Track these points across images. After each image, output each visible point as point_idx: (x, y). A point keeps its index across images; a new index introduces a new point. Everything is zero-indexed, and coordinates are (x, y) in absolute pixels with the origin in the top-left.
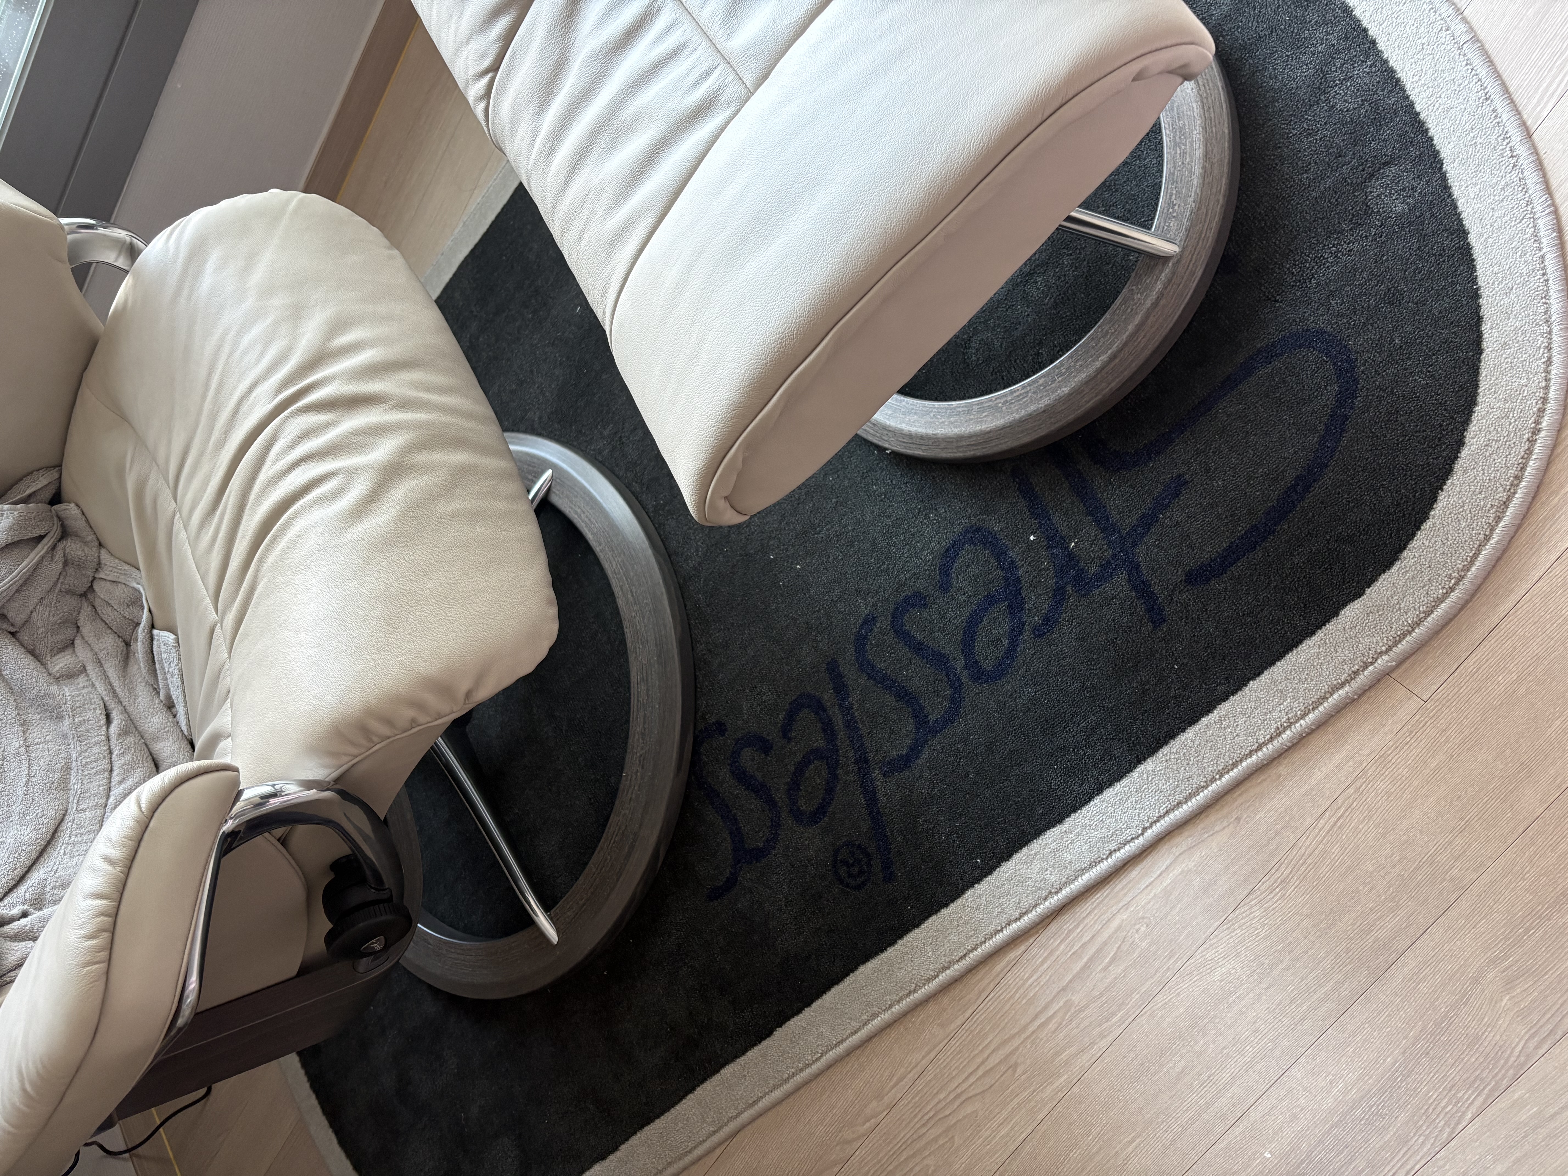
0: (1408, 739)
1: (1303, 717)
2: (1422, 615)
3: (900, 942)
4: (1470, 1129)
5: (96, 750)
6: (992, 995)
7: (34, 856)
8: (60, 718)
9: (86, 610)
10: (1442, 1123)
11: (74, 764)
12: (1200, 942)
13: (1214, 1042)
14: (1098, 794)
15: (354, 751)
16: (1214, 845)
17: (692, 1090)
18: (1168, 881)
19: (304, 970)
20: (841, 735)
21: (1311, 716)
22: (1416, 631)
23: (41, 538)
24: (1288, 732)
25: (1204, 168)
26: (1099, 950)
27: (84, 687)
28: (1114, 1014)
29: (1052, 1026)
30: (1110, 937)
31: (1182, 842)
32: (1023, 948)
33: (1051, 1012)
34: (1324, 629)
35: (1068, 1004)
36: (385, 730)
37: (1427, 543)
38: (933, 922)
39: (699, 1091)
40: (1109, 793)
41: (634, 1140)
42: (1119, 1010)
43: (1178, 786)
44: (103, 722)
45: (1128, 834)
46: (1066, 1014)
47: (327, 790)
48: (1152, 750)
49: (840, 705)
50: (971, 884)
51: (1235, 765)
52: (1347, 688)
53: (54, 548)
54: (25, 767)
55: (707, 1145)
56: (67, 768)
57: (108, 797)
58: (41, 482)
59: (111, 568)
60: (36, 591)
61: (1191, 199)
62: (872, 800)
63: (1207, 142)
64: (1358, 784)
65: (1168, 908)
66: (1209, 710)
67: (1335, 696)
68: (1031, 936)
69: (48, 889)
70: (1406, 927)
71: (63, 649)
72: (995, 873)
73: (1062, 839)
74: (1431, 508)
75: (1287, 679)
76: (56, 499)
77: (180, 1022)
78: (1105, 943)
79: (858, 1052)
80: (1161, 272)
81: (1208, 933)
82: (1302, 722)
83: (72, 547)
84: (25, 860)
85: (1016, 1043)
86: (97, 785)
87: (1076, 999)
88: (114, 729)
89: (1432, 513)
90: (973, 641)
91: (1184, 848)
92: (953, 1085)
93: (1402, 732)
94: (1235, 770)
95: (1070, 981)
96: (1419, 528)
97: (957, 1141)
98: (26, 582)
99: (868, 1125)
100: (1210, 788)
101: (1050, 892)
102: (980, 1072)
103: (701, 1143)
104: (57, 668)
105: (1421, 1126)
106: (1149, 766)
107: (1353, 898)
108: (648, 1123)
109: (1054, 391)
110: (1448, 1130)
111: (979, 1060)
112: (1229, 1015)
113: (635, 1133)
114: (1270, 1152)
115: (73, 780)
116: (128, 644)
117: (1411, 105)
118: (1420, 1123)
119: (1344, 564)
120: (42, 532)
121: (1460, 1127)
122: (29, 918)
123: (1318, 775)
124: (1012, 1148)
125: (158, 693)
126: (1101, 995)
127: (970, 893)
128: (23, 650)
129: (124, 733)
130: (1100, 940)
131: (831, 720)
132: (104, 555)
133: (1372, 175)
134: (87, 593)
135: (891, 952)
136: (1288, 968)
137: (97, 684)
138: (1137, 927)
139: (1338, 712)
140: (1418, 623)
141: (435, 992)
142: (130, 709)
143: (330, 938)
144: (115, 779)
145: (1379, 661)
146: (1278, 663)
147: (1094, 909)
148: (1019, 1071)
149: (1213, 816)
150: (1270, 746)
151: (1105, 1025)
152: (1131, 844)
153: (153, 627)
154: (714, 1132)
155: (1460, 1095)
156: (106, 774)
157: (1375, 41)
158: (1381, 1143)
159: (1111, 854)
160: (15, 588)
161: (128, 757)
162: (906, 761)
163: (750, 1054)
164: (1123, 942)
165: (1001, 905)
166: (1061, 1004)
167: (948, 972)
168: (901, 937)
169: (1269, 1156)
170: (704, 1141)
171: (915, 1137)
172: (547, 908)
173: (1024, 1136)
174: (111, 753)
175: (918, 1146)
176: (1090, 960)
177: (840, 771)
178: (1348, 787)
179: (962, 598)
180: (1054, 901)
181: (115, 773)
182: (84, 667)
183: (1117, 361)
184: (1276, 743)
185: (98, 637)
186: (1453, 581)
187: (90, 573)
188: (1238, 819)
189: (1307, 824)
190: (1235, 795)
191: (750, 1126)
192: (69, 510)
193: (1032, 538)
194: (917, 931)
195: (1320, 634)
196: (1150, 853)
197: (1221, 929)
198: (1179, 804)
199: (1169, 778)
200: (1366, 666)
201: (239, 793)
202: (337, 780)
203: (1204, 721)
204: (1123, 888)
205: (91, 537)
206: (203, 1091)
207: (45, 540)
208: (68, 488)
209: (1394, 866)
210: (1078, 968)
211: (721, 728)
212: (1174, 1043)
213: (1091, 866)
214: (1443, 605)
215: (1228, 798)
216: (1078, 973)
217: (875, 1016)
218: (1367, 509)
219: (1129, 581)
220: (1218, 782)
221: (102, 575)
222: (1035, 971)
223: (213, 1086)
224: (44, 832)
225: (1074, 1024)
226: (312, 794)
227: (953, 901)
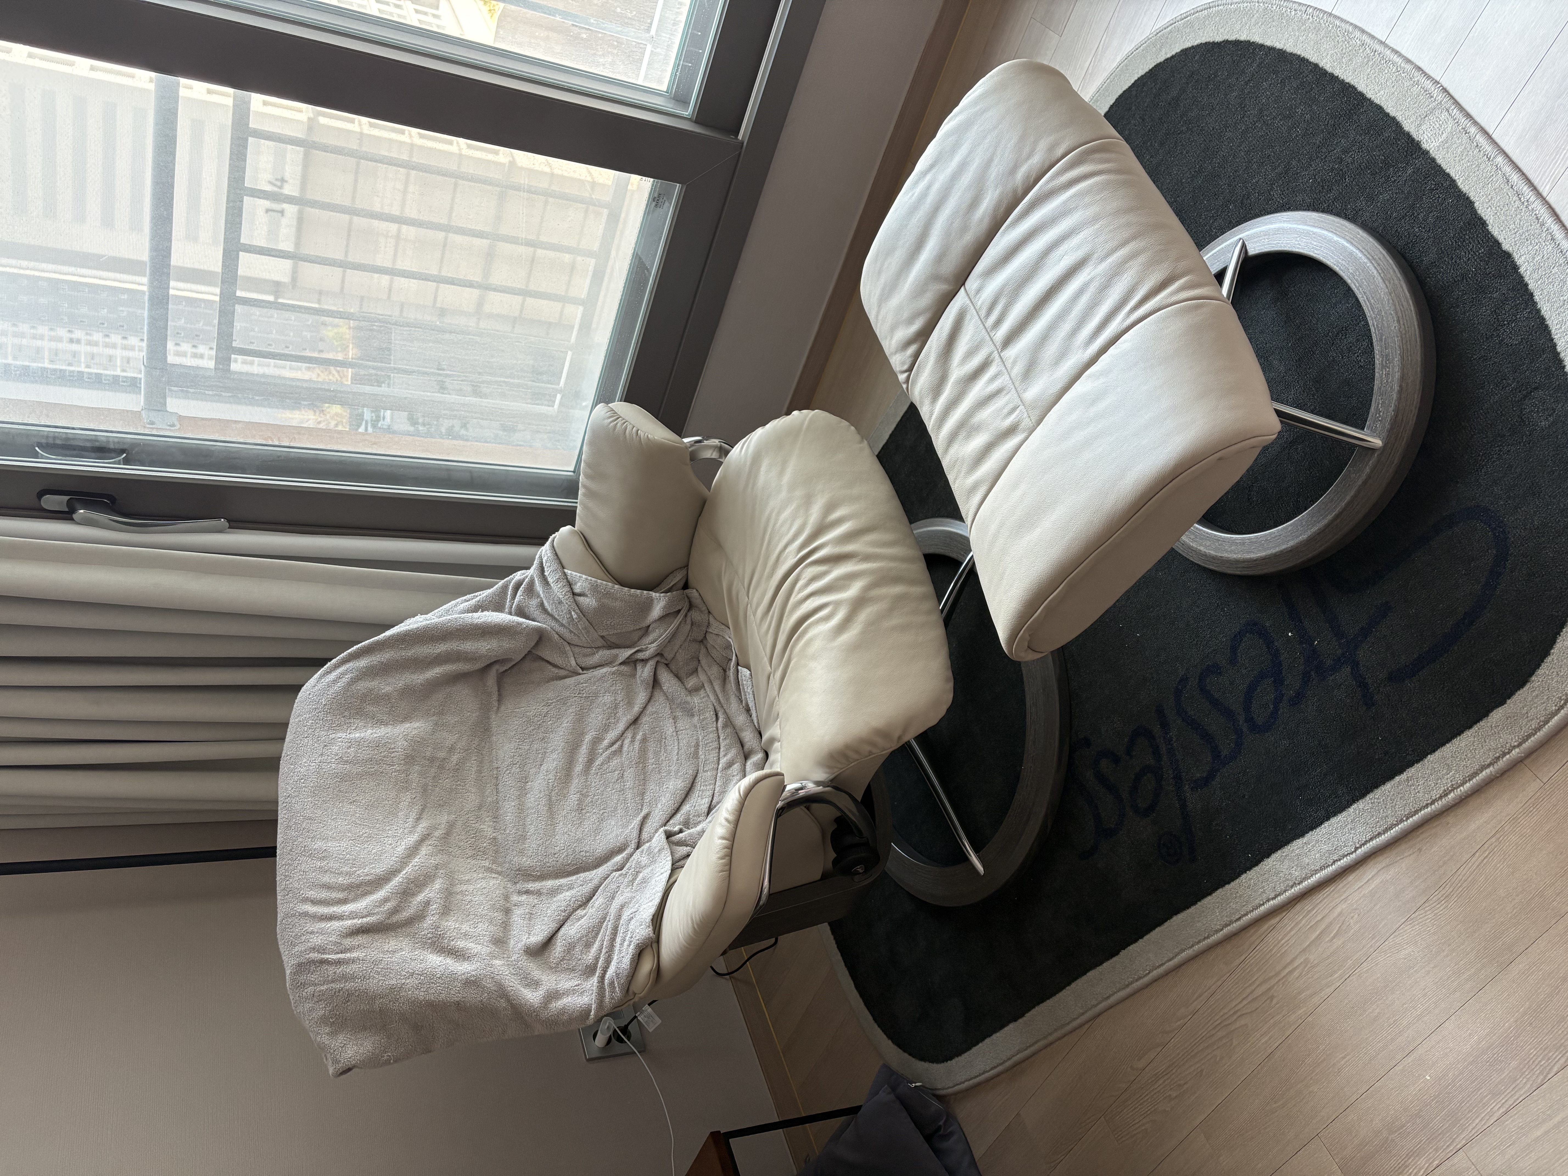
0: (1532, 809)
1: (1462, 784)
2: (1542, 723)
3: (1199, 903)
4: (1556, 1078)
5: (711, 736)
6: (1257, 948)
7: (683, 797)
8: (693, 715)
9: (703, 650)
10: (1538, 1072)
11: (701, 743)
12: (1393, 930)
13: (1398, 999)
14: (1327, 820)
15: (840, 766)
16: (1403, 865)
17: (1069, 984)
18: (1373, 886)
19: (825, 876)
20: (1165, 758)
21: (1468, 784)
22: (1538, 734)
23: (679, 611)
24: (1452, 794)
25: (1401, 386)
26: (1328, 927)
27: (704, 697)
28: (1335, 972)
29: (1296, 974)
30: (1335, 919)
31: (1382, 862)
32: (1278, 919)
33: (1296, 964)
34: (1478, 724)
35: (1307, 961)
36: (856, 756)
37: (1547, 673)
38: (1219, 892)
39: (1073, 985)
40: (1334, 820)
41: (1033, 1012)
42: (1339, 970)
43: (1378, 822)
44: (714, 719)
45: (1345, 850)
46: (1305, 968)
47: (828, 786)
48: (1363, 795)
49: (1164, 738)
50: (1245, 871)
51: (1416, 812)
52: (1491, 768)
53: (686, 616)
54: (676, 744)
55: (1079, 1021)
56: (697, 746)
57: (718, 765)
58: (678, 578)
59: (715, 627)
60: (678, 642)
61: (1391, 409)
62: (1183, 806)
63: (1403, 368)
64: (1498, 836)
65: (1372, 905)
66: (1401, 771)
67: (1484, 773)
68: (1284, 911)
69: (691, 816)
70: (1523, 937)
71: (691, 674)
72: (1260, 865)
73: (1303, 847)
74: (1552, 648)
75: (1452, 757)
76: (686, 586)
77: (761, 903)
78: (1331, 923)
79: (1174, 973)
80: (1369, 460)
81: (1397, 926)
82: (1462, 788)
83: (695, 615)
84: (679, 799)
85: (1273, 982)
86: (713, 756)
87: (1312, 957)
88: (720, 724)
89: (1552, 651)
90: (1251, 703)
91: (1384, 865)
92: (1234, 1004)
93: (1528, 804)
94: (1417, 816)
95: (1309, 945)
96: (1543, 661)
97: (1235, 1042)
98: (674, 635)
99: (1179, 1023)
100: (1400, 826)
101: (1295, 883)
102: (1250, 998)
103: (1074, 1019)
104: (690, 685)
105: (1525, 1072)
106: (1360, 805)
107: (1490, 913)
108: (1042, 1002)
109: (1297, 537)
110: (1542, 1077)
111: (1248, 991)
112: (1409, 982)
113: (1034, 1007)
114: (1429, 1076)
115: (701, 753)
116: (725, 671)
117: (1554, 346)
118: (1525, 1069)
119: (1494, 680)
120: (680, 608)
121: (1550, 1076)
122: (684, 834)
123: (1473, 826)
124: (1270, 1051)
125: (742, 701)
126: (1328, 957)
127: (1244, 876)
128: (672, 675)
129: (725, 726)
130: (1327, 921)
131: (1158, 747)
132: (711, 619)
133: (1525, 397)
134: (703, 641)
135: (1193, 910)
136: (1447, 956)
137: (710, 695)
138: (1352, 915)
139: (1486, 784)
140: (1539, 729)
141: (912, 898)
142: (728, 711)
143: (835, 862)
144: (722, 754)
145: (1513, 752)
146: (1448, 745)
147: (1324, 899)
148: (1275, 1001)
149: (1403, 846)
150: (1440, 802)
151: (1329, 979)
152: (1348, 857)
153: (738, 664)
154: (1083, 1014)
155: (1551, 1054)
156: (717, 750)
157: (1532, 294)
158: (1499, 1079)
159: (1334, 862)
160: (667, 640)
161: (728, 741)
162: (1206, 781)
163: (1105, 965)
164: (1343, 924)
165: (1263, 887)
166: (1302, 960)
167: (1229, 928)
168: (1200, 900)
169: (1429, 1078)
170: (1077, 1018)
171: (1208, 1035)
172: (977, 850)
173: (1277, 1045)
174: (719, 738)
175: (1210, 1042)
176: (1321, 933)
177: (1164, 783)
178: (1492, 837)
179: (1244, 671)
180: (1297, 889)
181: (722, 750)
182: (703, 684)
183: (1338, 521)
184: (1444, 801)
185: (710, 667)
186: (1562, 702)
187: (704, 629)
188: (1420, 850)
189: (1464, 859)
190: (1418, 833)
191: (1105, 1013)
192: (693, 593)
193: (1290, 634)
194: (1209, 898)
195: (1475, 728)
196: (1361, 866)
197: (1406, 923)
198: (1379, 834)
199: (1373, 815)
200: (1504, 754)
201: (785, 787)
202: (832, 780)
203: (1397, 778)
204: (1343, 887)
205: (704, 608)
206: (773, 940)
207: (682, 612)
208: (692, 581)
209: (1517, 895)
210: (1313, 938)
211: (1087, 742)
212: (1373, 997)
213: (1321, 869)
214: (1556, 718)
215: (1414, 834)
216: (1313, 941)
217: (1183, 950)
218: (1511, 642)
219: (1352, 673)
220: (1405, 823)
221: (710, 631)
222: (1286, 935)
223: (779, 937)
224: (687, 783)
225: (1310, 975)
226: (820, 789)
227: (1233, 880)
